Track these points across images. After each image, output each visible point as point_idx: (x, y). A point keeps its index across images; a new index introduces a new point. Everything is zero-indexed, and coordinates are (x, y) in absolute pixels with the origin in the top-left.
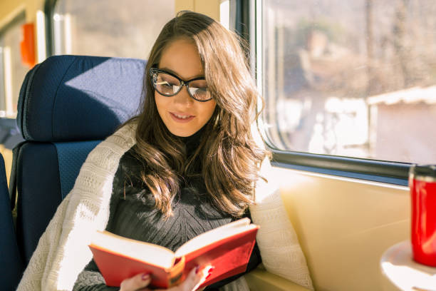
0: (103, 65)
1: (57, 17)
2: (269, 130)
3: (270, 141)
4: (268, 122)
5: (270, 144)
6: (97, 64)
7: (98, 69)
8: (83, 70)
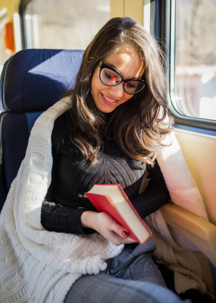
0: (57, 55)
1: (27, 17)
2: (179, 101)
3: (179, 109)
4: (178, 96)
5: (179, 112)
6: (54, 55)
7: (54, 59)
8: (44, 60)
